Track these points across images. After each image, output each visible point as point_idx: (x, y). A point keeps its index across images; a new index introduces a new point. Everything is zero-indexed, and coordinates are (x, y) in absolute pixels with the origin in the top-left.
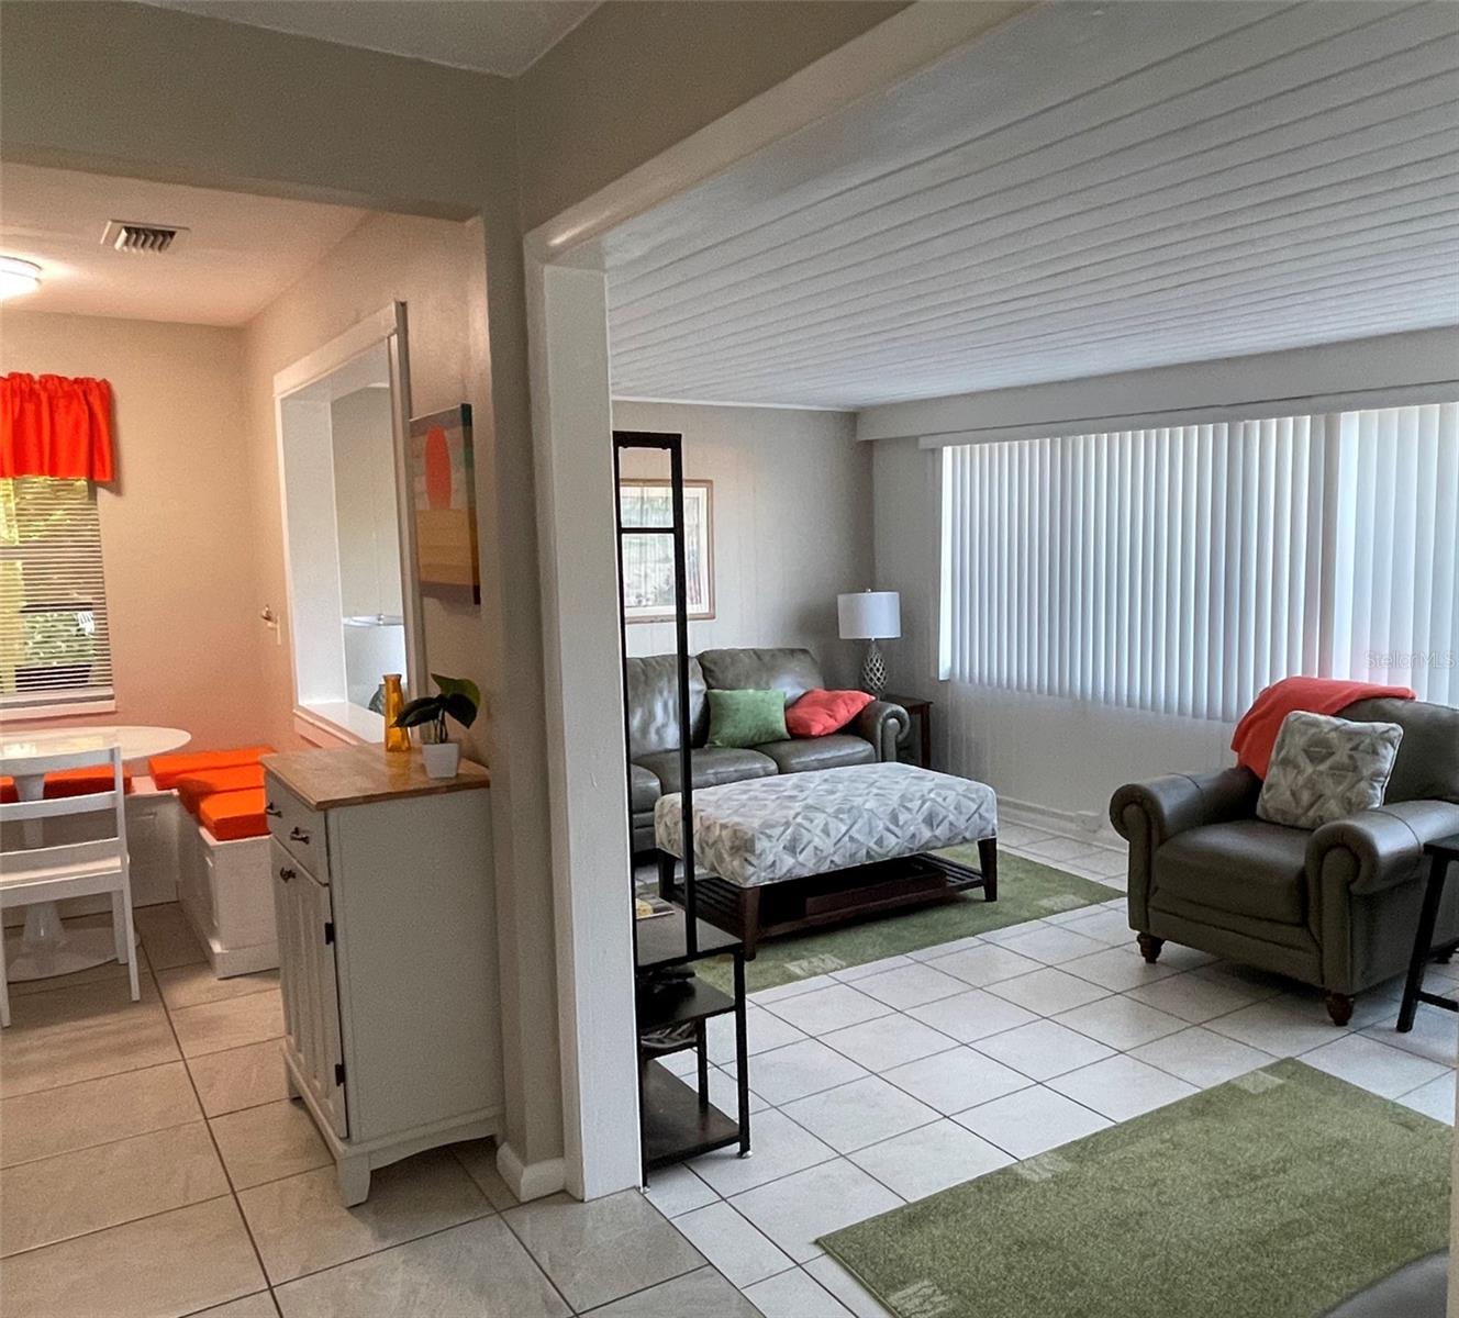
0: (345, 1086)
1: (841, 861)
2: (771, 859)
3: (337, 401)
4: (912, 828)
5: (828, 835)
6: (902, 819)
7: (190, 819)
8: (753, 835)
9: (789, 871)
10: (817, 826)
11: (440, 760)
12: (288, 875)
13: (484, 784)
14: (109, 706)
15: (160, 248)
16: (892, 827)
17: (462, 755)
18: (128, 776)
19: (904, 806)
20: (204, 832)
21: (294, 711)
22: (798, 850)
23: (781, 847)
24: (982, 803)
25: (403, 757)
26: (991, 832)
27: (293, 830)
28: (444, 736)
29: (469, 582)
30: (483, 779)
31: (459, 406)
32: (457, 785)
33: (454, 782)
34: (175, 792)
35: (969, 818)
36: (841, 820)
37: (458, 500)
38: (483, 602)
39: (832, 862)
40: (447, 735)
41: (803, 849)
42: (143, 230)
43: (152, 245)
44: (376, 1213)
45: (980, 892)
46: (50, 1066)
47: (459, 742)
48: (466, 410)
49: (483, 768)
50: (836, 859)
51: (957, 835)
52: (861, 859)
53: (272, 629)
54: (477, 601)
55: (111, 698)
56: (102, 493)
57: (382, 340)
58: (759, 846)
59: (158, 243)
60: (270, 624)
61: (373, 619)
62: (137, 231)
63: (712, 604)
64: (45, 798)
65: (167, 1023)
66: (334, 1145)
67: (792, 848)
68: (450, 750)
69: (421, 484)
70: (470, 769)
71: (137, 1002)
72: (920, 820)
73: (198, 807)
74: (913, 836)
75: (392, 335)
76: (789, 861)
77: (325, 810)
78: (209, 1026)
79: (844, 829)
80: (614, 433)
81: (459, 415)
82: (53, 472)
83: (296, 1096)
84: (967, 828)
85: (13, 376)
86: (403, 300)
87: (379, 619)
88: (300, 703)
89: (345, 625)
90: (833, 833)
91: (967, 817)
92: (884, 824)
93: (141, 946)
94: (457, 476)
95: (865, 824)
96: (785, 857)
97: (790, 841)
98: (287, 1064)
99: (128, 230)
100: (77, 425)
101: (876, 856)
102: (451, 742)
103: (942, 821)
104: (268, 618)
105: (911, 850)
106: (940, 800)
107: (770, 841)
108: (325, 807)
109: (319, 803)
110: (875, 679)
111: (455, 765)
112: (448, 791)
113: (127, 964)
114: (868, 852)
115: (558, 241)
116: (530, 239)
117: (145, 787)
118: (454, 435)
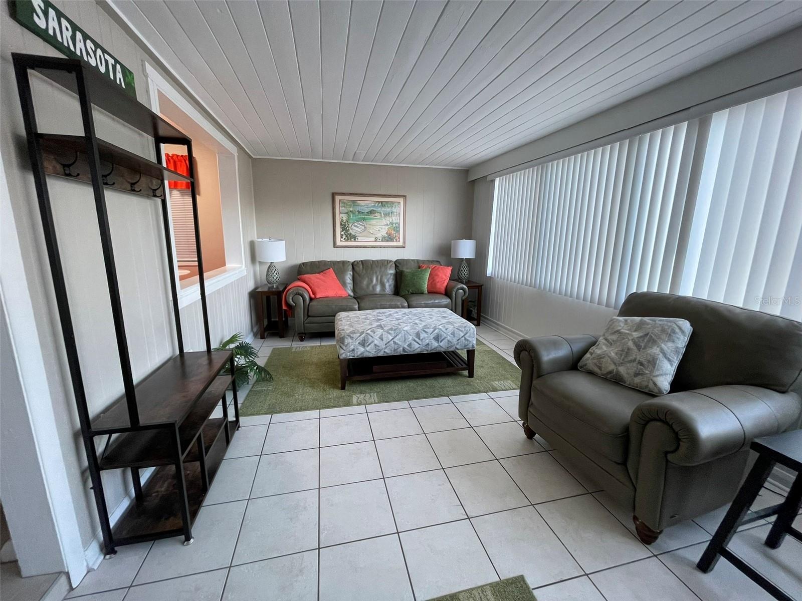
1: (389, 351)
2: (352, 347)
4: (427, 341)
5: (382, 340)
6: (422, 336)
8: (344, 336)
9: (361, 354)
10: (377, 335)
16: (417, 340)
19: (424, 331)
22: (366, 345)
23: (357, 343)
24: (467, 333)
26: (471, 347)
35: (459, 340)
36: (390, 333)
39: (384, 352)
41: (369, 345)
45: (466, 373)
50: (386, 350)
51: (452, 346)
52: (400, 352)
58: (346, 341)
63: (404, 242)
67: (363, 344)
72: (432, 338)
74: (428, 344)
76: (362, 349)
79: (391, 338)
84: (458, 344)
90: (385, 339)
91: (458, 338)
92: (412, 338)
95: (402, 336)
96: (359, 347)
97: (362, 341)
101: (408, 352)
103: (444, 339)
105: (428, 351)
106: (444, 329)
107: (352, 340)
110: (463, 274)
114: (403, 349)
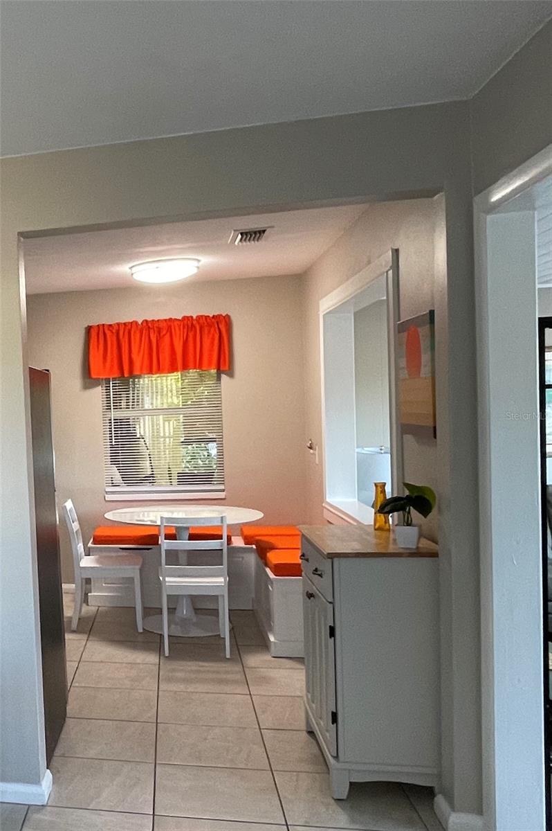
0: (337, 726)
3: (357, 312)
7: (261, 563)
11: (406, 537)
12: (310, 596)
13: (434, 555)
14: (222, 495)
15: (258, 241)
17: (421, 535)
18: (230, 534)
20: (268, 570)
21: (323, 505)
25: (384, 534)
27: (314, 569)
28: (410, 522)
29: (431, 424)
30: (434, 551)
31: (428, 311)
32: (417, 554)
33: (415, 551)
34: (254, 546)
37: (425, 371)
38: (437, 437)
40: (411, 521)
42: (249, 232)
43: (254, 240)
44: (351, 807)
46: (185, 681)
47: (420, 527)
48: (432, 313)
49: (434, 544)
53: (312, 454)
54: (435, 437)
55: (223, 491)
56: (224, 377)
57: (382, 274)
59: (257, 237)
60: (311, 451)
61: (377, 450)
62: (246, 234)
64: (189, 540)
65: (243, 673)
66: (329, 760)
68: (412, 531)
69: (403, 363)
70: (425, 544)
71: (228, 659)
73: (266, 555)
75: (389, 270)
77: (332, 558)
78: (265, 680)
80: (540, 319)
81: (428, 318)
82: (200, 367)
83: (310, 730)
85: (184, 318)
86: (396, 248)
87: (381, 449)
88: (328, 500)
89: (357, 453)
93: (232, 630)
94: (425, 358)
98: (306, 709)
99: (242, 234)
100: (213, 339)
102: (413, 526)
104: (311, 448)
108: (332, 556)
109: (329, 554)
111: (416, 540)
112: (409, 556)
113: (224, 638)
115: (496, 197)
116: (477, 199)
117: (238, 542)
118: (424, 331)
